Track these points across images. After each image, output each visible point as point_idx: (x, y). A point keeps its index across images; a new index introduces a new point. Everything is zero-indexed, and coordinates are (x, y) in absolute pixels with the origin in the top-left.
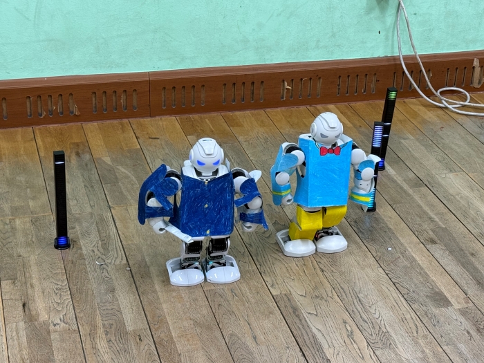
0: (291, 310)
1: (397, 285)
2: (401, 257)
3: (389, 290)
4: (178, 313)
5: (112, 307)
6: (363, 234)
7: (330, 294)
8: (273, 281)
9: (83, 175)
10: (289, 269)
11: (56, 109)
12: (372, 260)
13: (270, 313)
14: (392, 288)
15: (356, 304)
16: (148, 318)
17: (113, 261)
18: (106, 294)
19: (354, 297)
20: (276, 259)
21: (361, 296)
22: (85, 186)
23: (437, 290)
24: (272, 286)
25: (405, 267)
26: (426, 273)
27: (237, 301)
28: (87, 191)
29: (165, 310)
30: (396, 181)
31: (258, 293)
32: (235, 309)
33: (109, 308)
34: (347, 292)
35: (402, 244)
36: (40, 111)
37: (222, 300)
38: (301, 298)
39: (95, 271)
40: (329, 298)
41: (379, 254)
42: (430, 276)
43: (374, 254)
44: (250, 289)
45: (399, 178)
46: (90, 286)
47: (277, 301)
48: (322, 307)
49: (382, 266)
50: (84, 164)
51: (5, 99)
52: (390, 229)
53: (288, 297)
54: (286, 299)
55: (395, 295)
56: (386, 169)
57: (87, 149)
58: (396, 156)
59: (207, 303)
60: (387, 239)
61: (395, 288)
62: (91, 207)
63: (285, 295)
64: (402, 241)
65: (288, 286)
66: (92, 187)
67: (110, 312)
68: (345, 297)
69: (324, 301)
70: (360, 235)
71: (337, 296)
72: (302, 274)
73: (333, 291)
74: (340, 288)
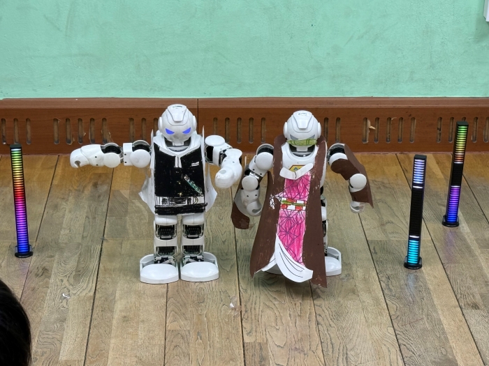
0: (257, 360)
1: (402, 347)
2: (425, 319)
3: (389, 351)
4: (125, 349)
5: (54, 336)
6: (391, 290)
7: (314, 348)
8: (252, 329)
9: (90, 206)
10: (279, 318)
11: (87, 135)
12: (386, 318)
13: (232, 360)
14: (394, 350)
15: (340, 360)
16: (89, 350)
17: (79, 293)
18: (55, 322)
19: (341, 354)
20: (268, 307)
21: (351, 353)
22: (87, 217)
23: (450, 357)
24: (248, 334)
25: (425, 330)
26: (446, 339)
27: (199, 344)
28: (87, 221)
29: (112, 345)
30: (465, 240)
31: (228, 338)
32: (192, 353)
33: (50, 337)
34: (336, 349)
35: (433, 306)
36: (68, 137)
37: (182, 341)
38: (276, 349)
39: (54, 300)
40: (310, 353)
41: (398, 313)
42: (451, 341)
43: (392, 313)
44: (220, 335)
45: (472, 237)
46: (40, 314)
47: (246, 348)
48: (297, 360)
49: (395, 325)
50: (97, 195)
52: (427, 289)
53: (262, 346)
54: (258, 347)
55: (393, 357)
56: (460, 226)
57: (108, 181)
59: (163, 342)
60: (418, 299)
61: (398, 349)
62: (83, 237)
63: (260, 344)
64: (435, 303)
65: (268, 336)
66: (94, 218)
67: (49, 341)
68: (330, 353)
69: (302, 355)
70: (386, 292)
71: (321, 351)
72: (291, 325)
73: (320, 345)
74: (329, 343)
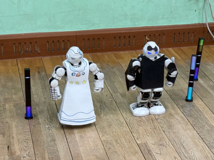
0: (147, 151)
1: (203, 139)
2: (206, 125)
3: (199, 142)
4: (88, 152)
5: (54, 149)
6: (186, 113)
7: (168, 143)
8: (138, 136)
9: (41, 83)
10: (146, 130)
11: (29, 50)
12: (190, 127)
13: (136, 153)
14: (201, 141)
15: (181, 148)
16: (72, 154)
17: (55, 126)
18: (51, 142)
19: (180, 145)
20: (140, 125)
21: (184, 144)
22: (42, 88)
24: (137, 139)
25: (208, 130)
27: (119, 147)
28: (43, 90)
29: (81, 151)
30: (204, 87)
31: (130, 142)
32: (117, 151)
33: (52, 149)
34: (177, 142)
35: (206, 118)
36: (20, 51)
37: (111, 146)
38: (153, 145)
39: (46, 131)
40: (167, 146)
41: (194, 123)
43: (192, 123)
44: (126, 141)
45: (206, 85)
46: (42, 138)
47: (140, 146)
48: (164, 150)
49: (196, 129)
50: (42, 77)
51: (3, 45)
52: (200, 111)
53: (146, 145)
54: (144, 145)
55: (202, 144)
56: (199, 80)
57: (44, 70)
58: (204, 74)
59: (103, 147)
60: (199, 116)
61: (202, 140)
62: (45, 98)
63: (144, 143)
64: (206, 117)
65: (146, 139)
66: (46, 88)
67: (53, 151)
68: (176, 145)
69: (164, 147)
70: (184, 113)
71: (171, 145)
72: (153, 133)
73: (170, 142)
74: (173, 141)
